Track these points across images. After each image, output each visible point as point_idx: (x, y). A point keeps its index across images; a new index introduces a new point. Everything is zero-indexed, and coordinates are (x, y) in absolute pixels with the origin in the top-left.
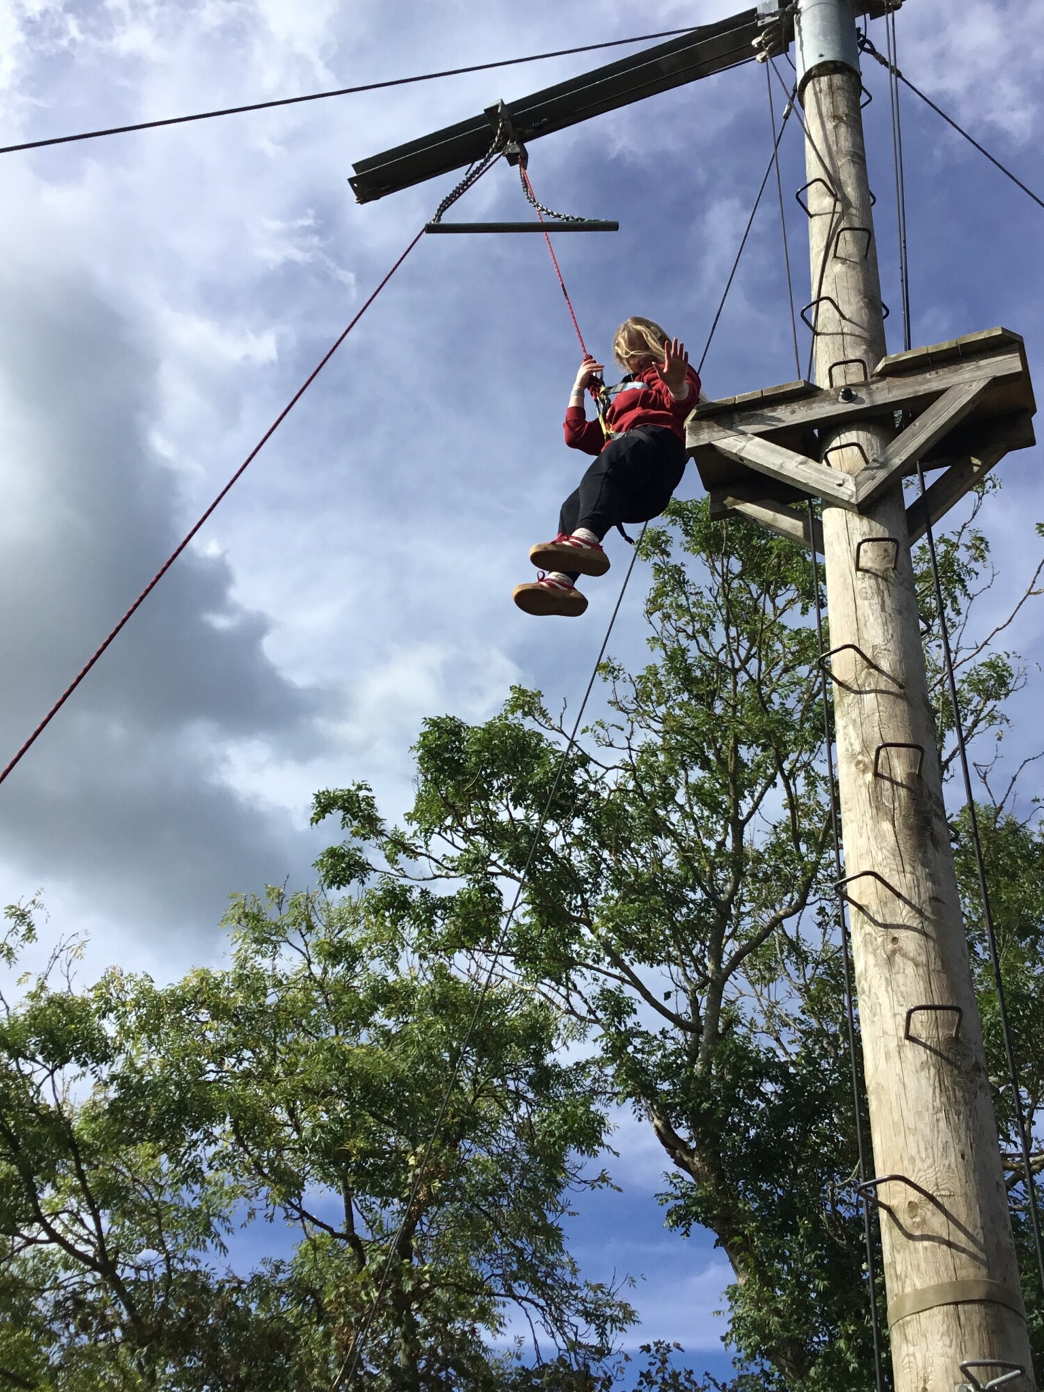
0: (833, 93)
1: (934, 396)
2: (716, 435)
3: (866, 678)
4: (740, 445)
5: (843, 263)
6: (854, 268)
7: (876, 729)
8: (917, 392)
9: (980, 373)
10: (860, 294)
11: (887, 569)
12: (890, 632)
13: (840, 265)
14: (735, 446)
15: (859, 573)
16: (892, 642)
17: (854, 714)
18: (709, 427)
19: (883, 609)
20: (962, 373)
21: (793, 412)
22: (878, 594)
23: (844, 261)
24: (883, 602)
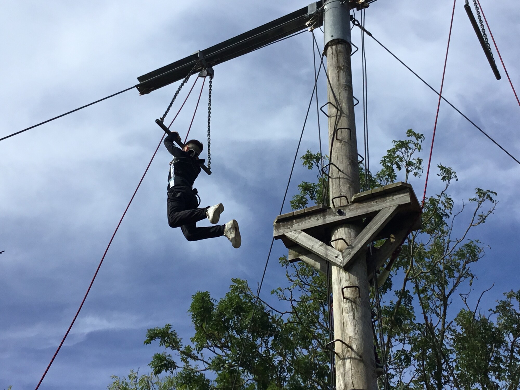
0: (338, 55)
1: (375, 213)
2: (286, 230)
3: (347, 353)
4: (296, 235)
5: (340, 142)
6: (345, 145)
7: (350, 378)
8: (368, 211)
9: (393, 203)
10: (347, 158)
11: (356, 298)
12: (357, 329)
13: (339, 143)
14: (294, 236)
15: (345, 300)
16: (358, 335)
17: (342, 370)
18: (283, 226)
19: (354, 318)
20: (386, 202)
21: (318, 219)
22: (352, 311)
23: (341, 141)
24: (354, 314)
